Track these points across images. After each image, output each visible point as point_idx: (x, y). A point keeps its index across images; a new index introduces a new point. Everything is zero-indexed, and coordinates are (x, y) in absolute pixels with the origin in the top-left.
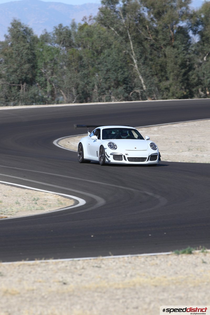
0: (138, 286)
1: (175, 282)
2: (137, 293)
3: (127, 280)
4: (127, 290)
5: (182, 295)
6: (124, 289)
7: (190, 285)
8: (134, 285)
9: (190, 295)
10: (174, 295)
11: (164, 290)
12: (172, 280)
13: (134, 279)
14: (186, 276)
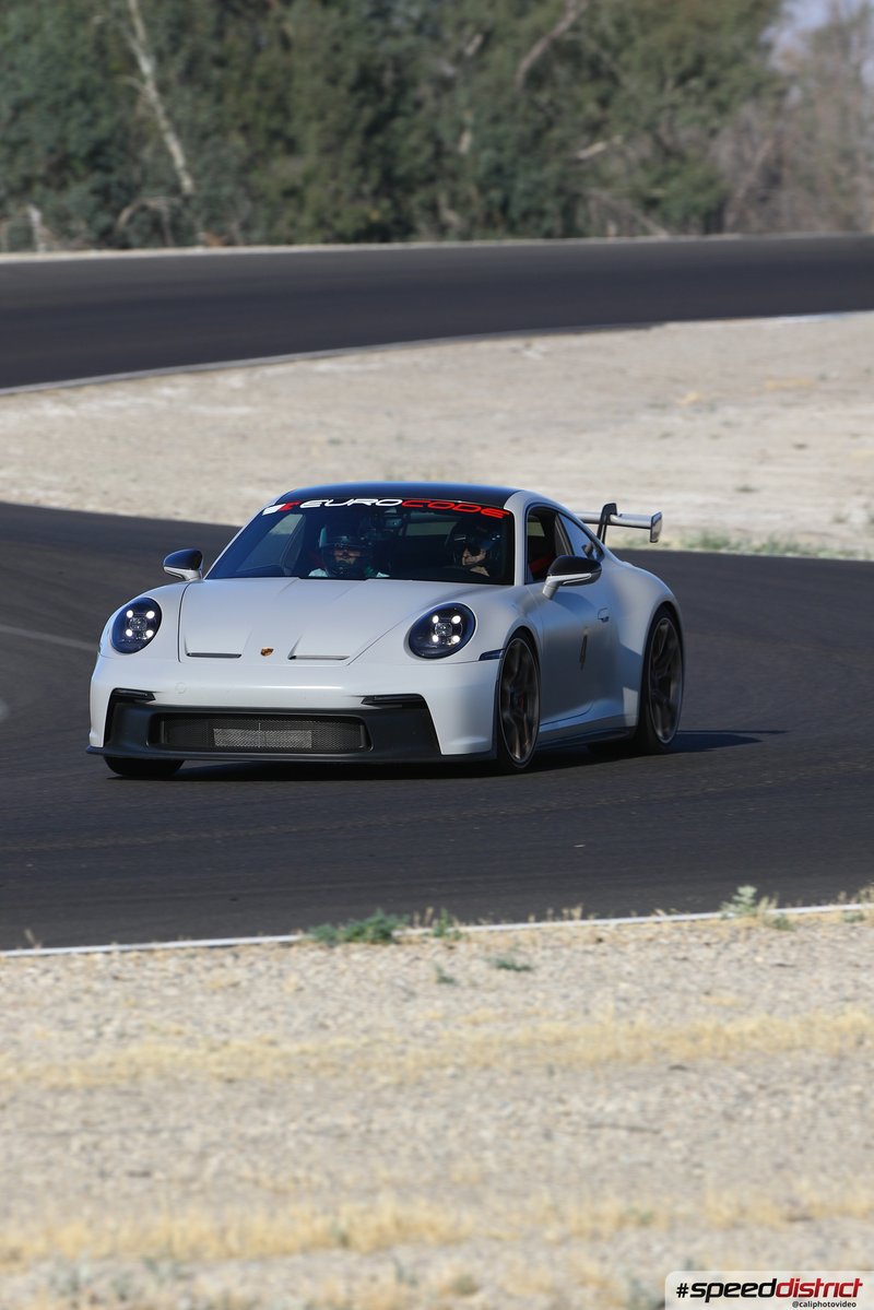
0: (149, 1078)
1: (314, 1062)
2: (146, 1110)
3: (102, 1055)
4: (100, 1099)
5: (347, 1121)
6: (90, 1091)
7: (383, 1080)
8: (135, 1077)
9: (381, 1119)
10: (310, 1120)
11: (267, 1098)
12: (303, 1053)
13: (134, 1049)
14: (365, 1039)
